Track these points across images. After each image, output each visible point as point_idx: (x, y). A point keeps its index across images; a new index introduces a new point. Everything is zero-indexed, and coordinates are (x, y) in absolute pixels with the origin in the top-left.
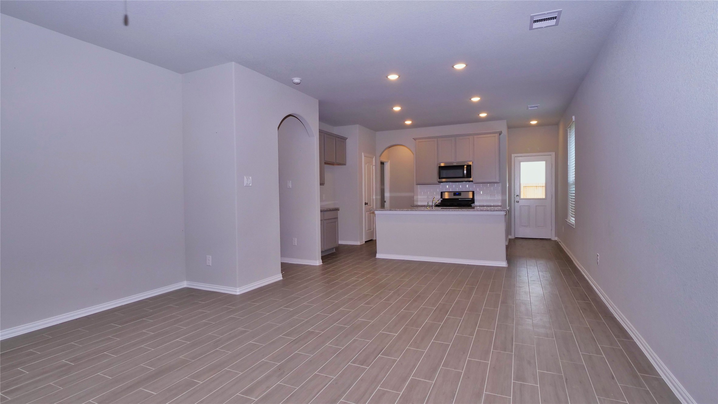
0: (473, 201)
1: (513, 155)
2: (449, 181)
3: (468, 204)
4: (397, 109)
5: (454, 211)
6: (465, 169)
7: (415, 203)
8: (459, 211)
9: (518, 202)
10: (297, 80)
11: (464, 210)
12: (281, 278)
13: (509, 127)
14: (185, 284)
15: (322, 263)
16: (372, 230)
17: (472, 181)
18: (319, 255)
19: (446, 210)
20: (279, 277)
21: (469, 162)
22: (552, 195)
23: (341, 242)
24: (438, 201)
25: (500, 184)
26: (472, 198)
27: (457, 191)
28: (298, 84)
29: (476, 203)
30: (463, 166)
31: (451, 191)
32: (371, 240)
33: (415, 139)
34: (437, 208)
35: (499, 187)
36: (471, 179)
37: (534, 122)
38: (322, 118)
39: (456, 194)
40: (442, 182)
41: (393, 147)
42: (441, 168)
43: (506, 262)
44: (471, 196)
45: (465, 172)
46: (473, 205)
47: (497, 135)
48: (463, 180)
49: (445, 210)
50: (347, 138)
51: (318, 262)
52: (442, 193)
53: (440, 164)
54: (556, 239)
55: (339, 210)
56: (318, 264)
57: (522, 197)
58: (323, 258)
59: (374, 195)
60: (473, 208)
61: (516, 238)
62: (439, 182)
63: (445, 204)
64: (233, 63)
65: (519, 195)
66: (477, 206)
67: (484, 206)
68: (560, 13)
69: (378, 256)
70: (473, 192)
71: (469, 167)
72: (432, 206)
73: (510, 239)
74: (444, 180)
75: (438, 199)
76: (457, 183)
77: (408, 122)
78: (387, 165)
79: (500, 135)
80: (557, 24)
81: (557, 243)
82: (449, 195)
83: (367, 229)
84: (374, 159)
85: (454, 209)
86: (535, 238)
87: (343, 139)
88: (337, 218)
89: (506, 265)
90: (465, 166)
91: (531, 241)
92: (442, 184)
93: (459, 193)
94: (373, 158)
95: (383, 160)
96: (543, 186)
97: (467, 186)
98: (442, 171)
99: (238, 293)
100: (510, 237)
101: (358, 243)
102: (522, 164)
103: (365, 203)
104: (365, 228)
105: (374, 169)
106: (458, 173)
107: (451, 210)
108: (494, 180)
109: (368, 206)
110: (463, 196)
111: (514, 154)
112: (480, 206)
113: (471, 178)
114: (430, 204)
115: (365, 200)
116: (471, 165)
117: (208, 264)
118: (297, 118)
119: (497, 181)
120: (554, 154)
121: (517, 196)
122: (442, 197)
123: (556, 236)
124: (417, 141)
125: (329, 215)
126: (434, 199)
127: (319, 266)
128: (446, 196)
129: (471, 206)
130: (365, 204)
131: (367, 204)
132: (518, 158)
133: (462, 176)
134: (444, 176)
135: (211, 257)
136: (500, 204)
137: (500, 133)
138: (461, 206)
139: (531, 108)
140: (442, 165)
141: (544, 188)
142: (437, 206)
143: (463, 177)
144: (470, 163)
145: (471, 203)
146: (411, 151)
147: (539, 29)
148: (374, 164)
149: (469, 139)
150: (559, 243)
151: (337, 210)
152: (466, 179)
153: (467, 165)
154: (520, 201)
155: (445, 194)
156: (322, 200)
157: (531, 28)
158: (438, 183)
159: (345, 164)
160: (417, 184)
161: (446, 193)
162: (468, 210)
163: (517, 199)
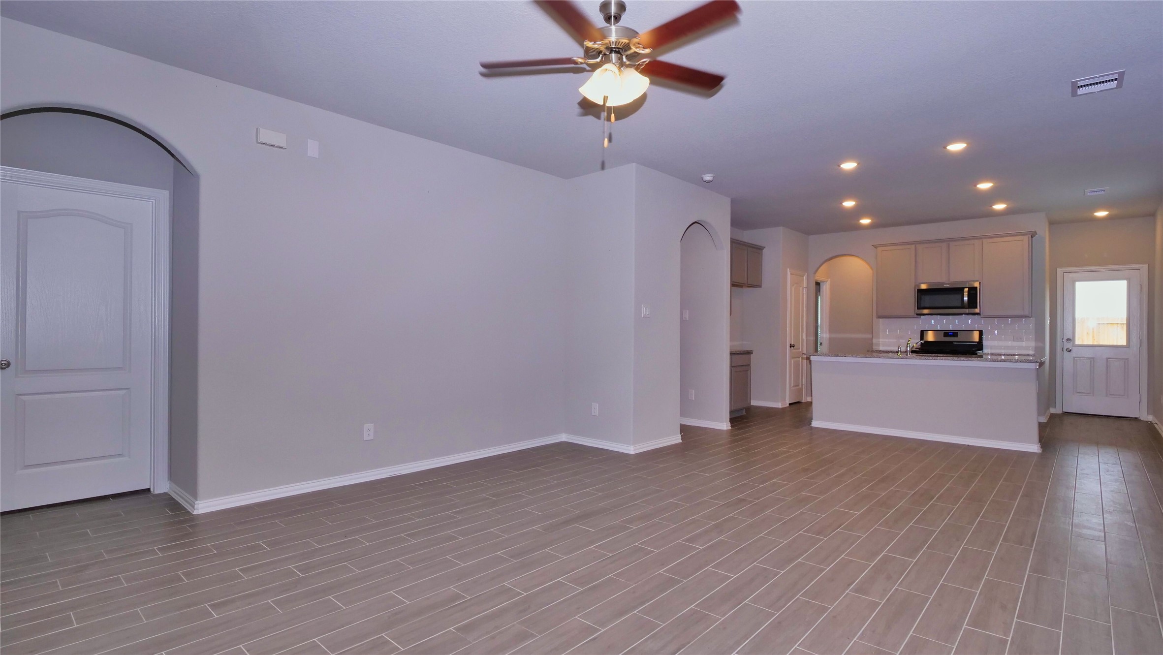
0: (980, 346)
1: (1060, 271)
2: (935, 313)
3: (972, 350)
4: (849, 204)
5: (945, 360)
6: (966, 294)
7: (875, 348)
8: (952, 360)
9: (1070, 351)
10: (708, 177)
11: (962, 358)
12: (680, 441)
13: (1052, 223)
14: (563, 437)
15: (731, 428)
16: (800, 386)
17: (978, 314)
18: (727, 416)
19: (931, 358)
20: (677, 439)
21: (972, 283)
22: (1141, 340)
23: (754, 403)
24: (916, 344)
25: (1032, 320)
26: (978, 341)
27: (951, 328)
28: (709, 182)
29: (985, 351)
30: (963, 289)
31: (939, 328)
32: (798, 402)
33: (876, 247)
34: (914, 355)
35: (1031, 324)
36: (977, 311)
37: (1101, 214)
38: (737, 222)
39: (947, 333)
40: (924, 315)
41: (838, 258)
42: (921, 292)
43: (1039, 445)
44: (976, 337)
45: (966, 298)
46: (979, 352)
47: (1026, 238)
48: (963, 312)
49: (929, 358)
50: (765, 247)
51: (725, 425)
52: (923, 333)
53: (919, 286)
54: (1150, 418)
55: (752, 354)
56: (725, 428)
57: (1077, 342)
58: (733, 420)
59: (804, 334)
60: (981, 357)
61: (1065, 412)
62: (917, 314)
63: (927, 349)
64: (634, 164)
65: (1071, 338)
66: (988, 354)
67: (1001, 355)
68: (1122, 74)
69: (815, 424)
70: (981, 333)
71: (973, 291)
72: (906, 352)
73: (1052, 414)
74: (926, 311)
75: (916, 342)
76: (951, 317)
77: (865, 221)
78: (824, 286)
79: (1032, 237)
80: (1119, 86)
81: (1150, 426)
82: (935, 336)
83: (792, 385)
84: (805, 277)
85: (945, 358)
86: (1105, 416)
87: (759, 249)
88: (749, 365)
89: (1038, 450)
90: (966, 290)
91: (1097, 420)
92: (922, 317)
93: (954, 334)
94: (803, 276)
95: (819, 277)
96: (1123, 324)
97: (970, 321)
98: (923, 297)
99: (632, 452)
100: (1053, 411)
101: (779, 405)
102: (1080, 286)
103: (791, 344)
104: (790, 385)
105: (804, 292)
106: (953, 299)
107: (939, 358)
108: (1021, 313)
109: (795, 349)
110: (961, 338)
111: (1062, 267)
112: (992, 354)
113: (976, 307)
114: (903, 349)
115: (791, 340)
116: (977, 287)
117: (593, 414)
118: (701, 224)
119: (1027, 313)
120: (1145, 267)
121: (1068, 340)
122: (922, 338)
123: (1149, 413)
124: (880, 249)
125: (741, 360)
126: (909, 341)
127: (727, 430)
128: (930, 337)
129: (976, 354)
130: (791, 347)
131: (793, 347)
132: (1071, 275)
133: (959, 304)
134: (927, 305)
135: (597, 405)
136: (1031, 352)
137: (1033, 235)
138: (958, 354)
139: (1092, 194)
140: (924, 287)
141: (1125, 327)
142: (913, 352)
143: (962, 307)
144: (976, 285)
145: (976, 349)
146: (868, 264)
147: (1089, 95)
148: (805, 285)
149: (974, 244)
150: (1156, 425)
151: (749, 353)
152: (967, 311)
153: (969, 288)
154: (1074, 349)
155: (927, 334)
156: (732, 338)
157: (1074, 94)
158: (916, 316)
159: (760, 286)
160: (879, 317)
161: (929, 332)
162: (970, 359)
163: (1068, 345)
